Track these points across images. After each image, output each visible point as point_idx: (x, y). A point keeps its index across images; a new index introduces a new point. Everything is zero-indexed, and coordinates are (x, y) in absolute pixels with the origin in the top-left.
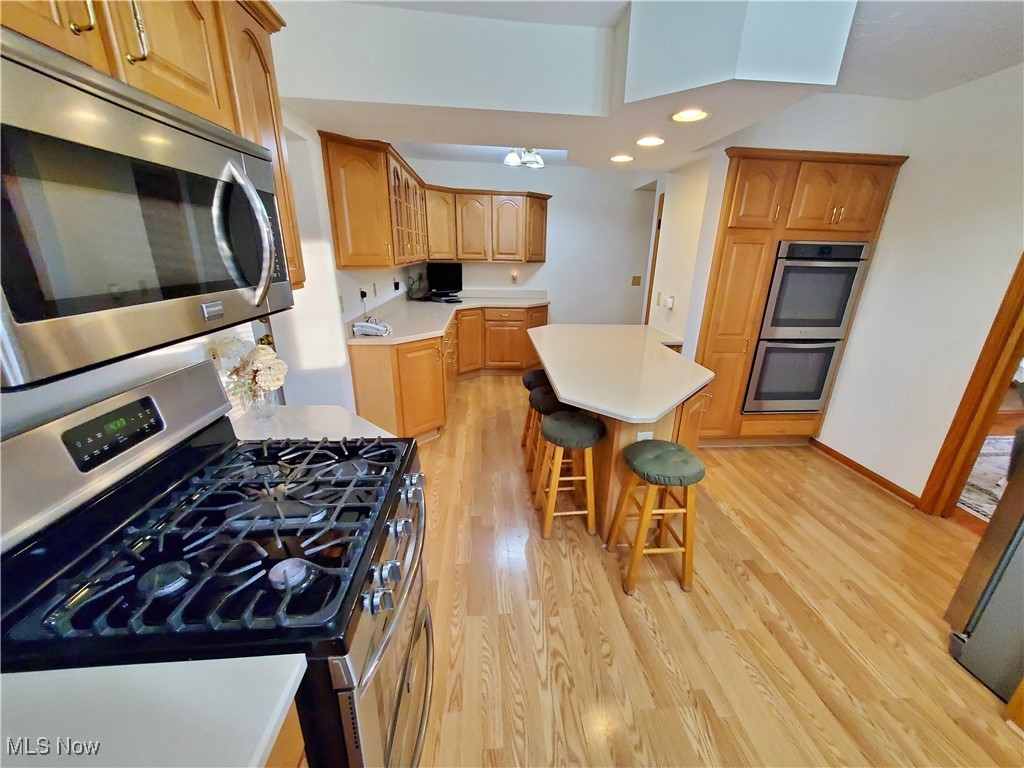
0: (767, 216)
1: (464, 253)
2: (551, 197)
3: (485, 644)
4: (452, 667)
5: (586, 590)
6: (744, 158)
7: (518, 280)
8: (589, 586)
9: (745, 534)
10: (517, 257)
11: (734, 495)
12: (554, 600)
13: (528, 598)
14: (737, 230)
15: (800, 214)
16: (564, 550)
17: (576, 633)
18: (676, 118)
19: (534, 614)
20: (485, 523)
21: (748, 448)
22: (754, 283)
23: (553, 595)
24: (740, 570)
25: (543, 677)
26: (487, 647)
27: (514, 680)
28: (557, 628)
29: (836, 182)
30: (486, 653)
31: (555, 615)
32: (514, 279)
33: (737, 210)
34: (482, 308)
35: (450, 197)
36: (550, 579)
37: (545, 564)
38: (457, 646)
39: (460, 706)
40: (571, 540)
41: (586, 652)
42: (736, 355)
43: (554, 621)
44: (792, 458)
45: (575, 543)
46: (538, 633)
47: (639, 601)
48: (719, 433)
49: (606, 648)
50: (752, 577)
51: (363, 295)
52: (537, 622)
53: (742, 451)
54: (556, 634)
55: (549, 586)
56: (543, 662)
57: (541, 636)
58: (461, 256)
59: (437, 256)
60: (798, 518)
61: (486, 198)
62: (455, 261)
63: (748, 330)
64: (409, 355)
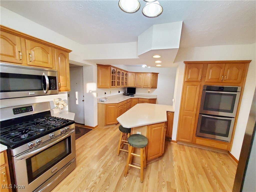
0: (198, 78)
1: (136, 85)
2: (159, 73)
3: (84, 174)
4: (74, 176)
5: (115, 171)
6: (188, 64)
7: (150, 92)
8: (117, 171)
9: (175, 174)
10: (148, 87)
11: (182, 161)
12: (106, 171)
13: (101, 168)
14: (188, 82)
15: (210, 78)
16: (119, 160)
17: (104, 180)
18: (153, 57)
19: (99, 172)
20: (108, 148)
21: (200, 149)
22: (195, 97)
23: (107, 169)
24: (164, 183)
25: (88, 187)
26: (84, 175)
27: (82, 185)
28: (101, 177)
29: (222, 69)
30: (83, 176)
31: (103, 174)
32: (149, 92)
33: (188, 77)
34: (138, 98)
35: (134, 74)
36: (110, 165)
37: (112, 161)
38: (79, 172)
39: (68, 185)
40: (123, 158)
41: (102, 186)
42: (191, 117)
43: (102, 175)
44: (216, 156)
45: (123, 159)
46: (96, 176)
47: (126, 179)
48: (188, 141)
49: (108, 187)
50: (166, 187)
51: (105, 93)
52: (98, 174)
53: (197, 149)
54: (100, 179)
55: (108, 167)
56: (91, 183)
57: (96, 178)
58: (136, 86)
59: (130, 86)
60: (200, 176)
61: (142, 74)
62: (134, 87)
63: (195, 110)
64: (109, 106)
